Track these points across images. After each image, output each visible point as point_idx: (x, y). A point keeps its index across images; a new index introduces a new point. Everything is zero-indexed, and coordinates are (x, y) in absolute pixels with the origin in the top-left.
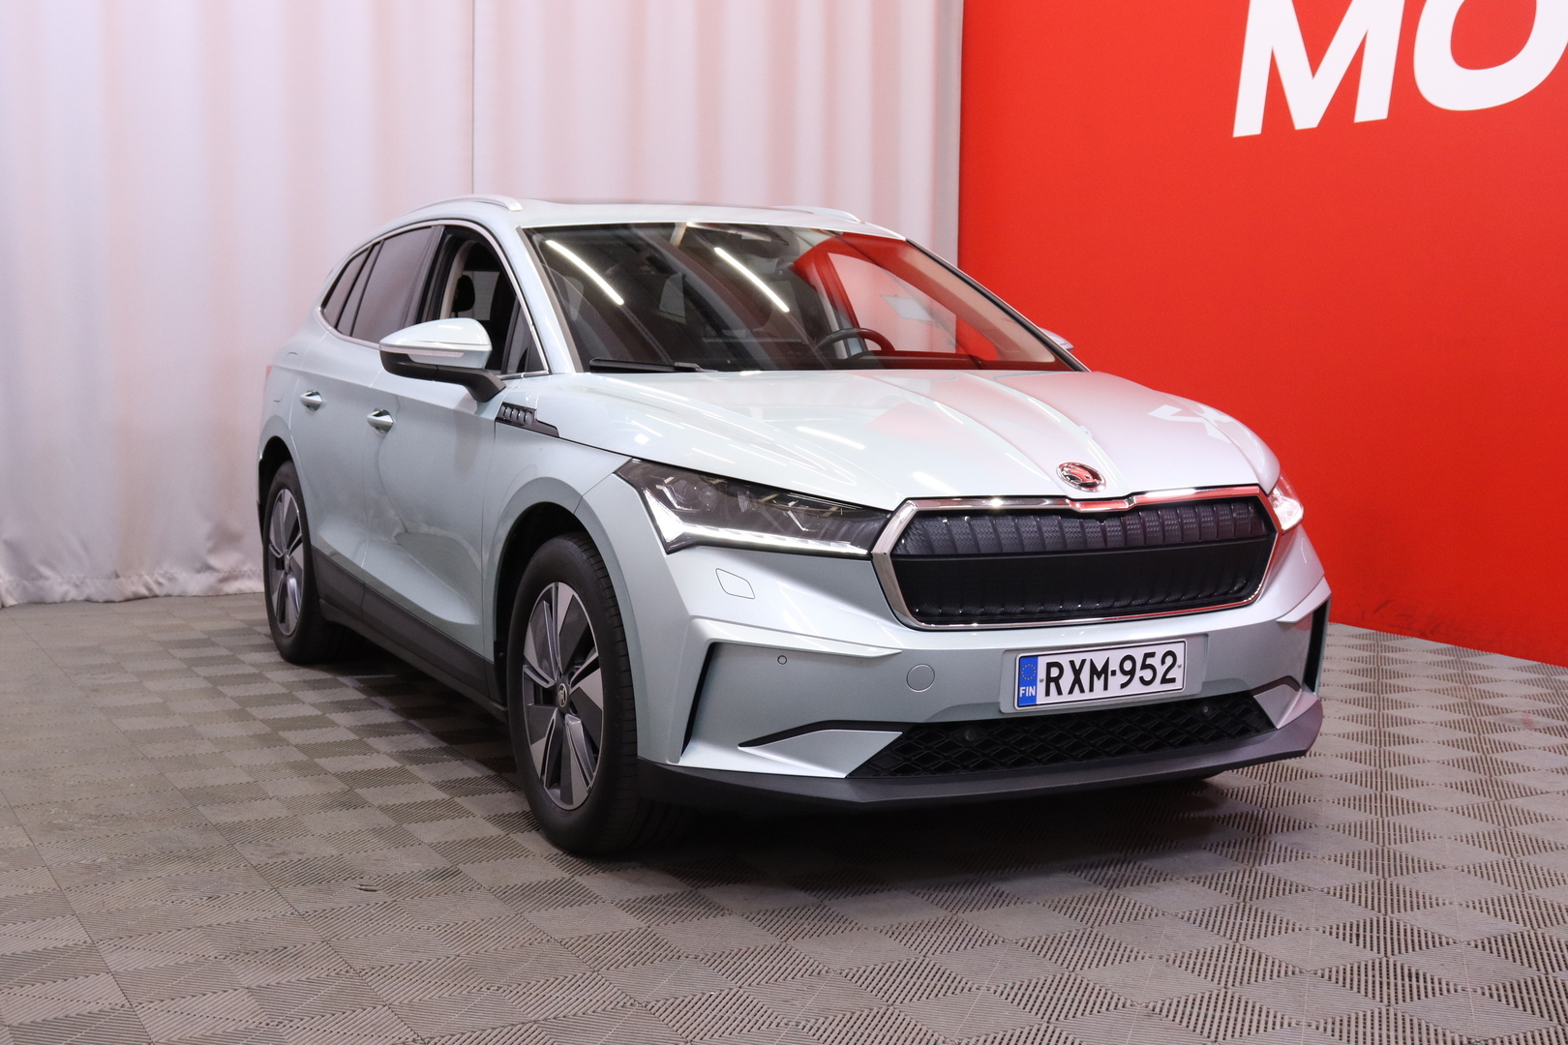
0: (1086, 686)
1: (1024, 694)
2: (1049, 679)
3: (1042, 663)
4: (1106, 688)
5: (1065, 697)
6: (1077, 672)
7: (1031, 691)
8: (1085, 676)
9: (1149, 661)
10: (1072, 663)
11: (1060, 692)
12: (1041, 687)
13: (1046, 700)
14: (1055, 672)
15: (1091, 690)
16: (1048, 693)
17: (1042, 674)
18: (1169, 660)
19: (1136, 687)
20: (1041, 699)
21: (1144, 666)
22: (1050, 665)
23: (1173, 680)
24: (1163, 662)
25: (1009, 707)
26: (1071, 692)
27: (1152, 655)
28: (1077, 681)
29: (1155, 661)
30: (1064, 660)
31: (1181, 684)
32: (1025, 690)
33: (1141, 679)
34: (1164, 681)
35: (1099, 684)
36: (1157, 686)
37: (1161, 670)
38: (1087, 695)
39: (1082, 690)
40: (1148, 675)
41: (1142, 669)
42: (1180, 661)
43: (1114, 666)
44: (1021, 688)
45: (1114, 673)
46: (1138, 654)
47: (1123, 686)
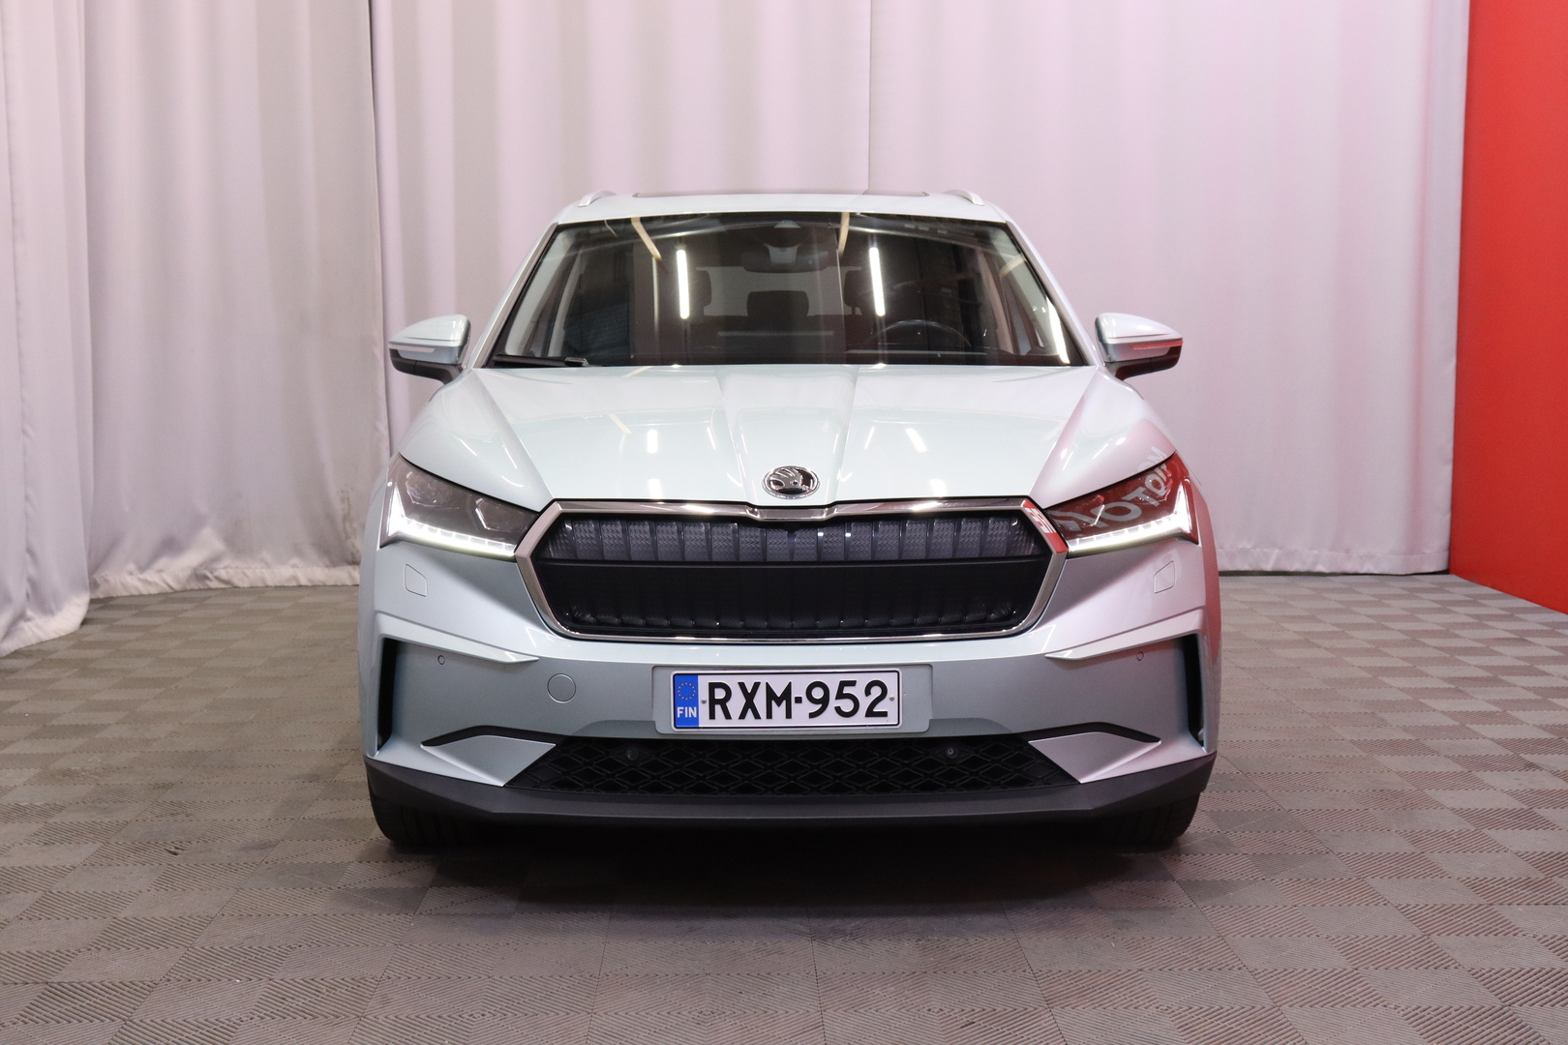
0: (762, 711)
1: (683, 715)
2: (713, 702)
3: (703, 684)
4: (789, 715)
5: (735, 722)
6: (749, 697)
7: (691, 712)
8: (760, 701)
9: (847, 690)
10: (742, 685)
11: (728, 716)
12: (704, 709)
13: (709, 724)
14: (720, 694)
15: (769, 715)
16: (712, 716)
17: (703, 694)
18: (876, 692)
19: (830, 720)
20: (704, 721)
21: (840, 695)
22: (713, 687)
23: (884, 714)
24: (868, 692)
25: (666, 727)
26: (743, 716)
27: (853, 683)
28: (749, 705)
29: (858, 691)
30: (732, 682)
31: (893, 720)
32: (684, 710)
33: (838, 710)
34: (870, 713)
35: (779, 711)
36: (860, 719)
37: (865, 703)
38: (764, 722)
39: (757, 716)
40: (847, 705)
41: (837, 698)
42: (892, 692)
43: (799, 691)
44: (679, 708)
45: (799, 700)
46: (833, 683)
47: (812, 715)
